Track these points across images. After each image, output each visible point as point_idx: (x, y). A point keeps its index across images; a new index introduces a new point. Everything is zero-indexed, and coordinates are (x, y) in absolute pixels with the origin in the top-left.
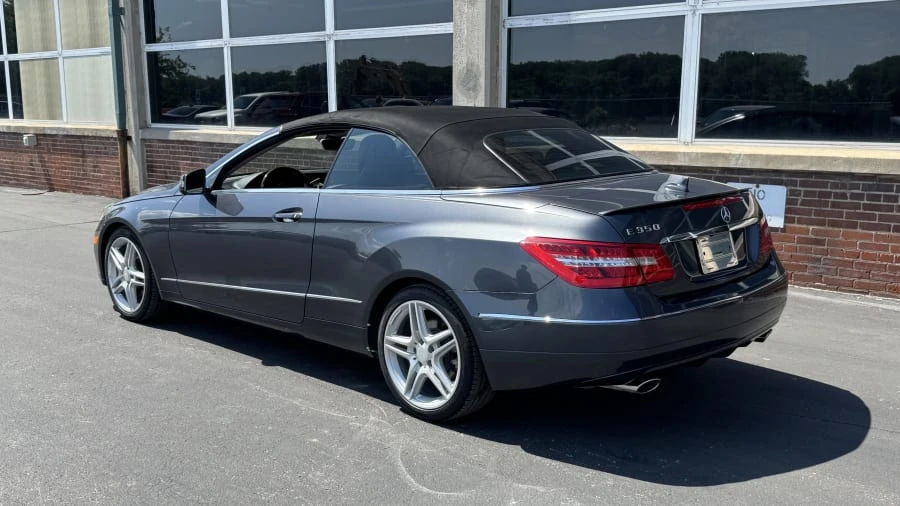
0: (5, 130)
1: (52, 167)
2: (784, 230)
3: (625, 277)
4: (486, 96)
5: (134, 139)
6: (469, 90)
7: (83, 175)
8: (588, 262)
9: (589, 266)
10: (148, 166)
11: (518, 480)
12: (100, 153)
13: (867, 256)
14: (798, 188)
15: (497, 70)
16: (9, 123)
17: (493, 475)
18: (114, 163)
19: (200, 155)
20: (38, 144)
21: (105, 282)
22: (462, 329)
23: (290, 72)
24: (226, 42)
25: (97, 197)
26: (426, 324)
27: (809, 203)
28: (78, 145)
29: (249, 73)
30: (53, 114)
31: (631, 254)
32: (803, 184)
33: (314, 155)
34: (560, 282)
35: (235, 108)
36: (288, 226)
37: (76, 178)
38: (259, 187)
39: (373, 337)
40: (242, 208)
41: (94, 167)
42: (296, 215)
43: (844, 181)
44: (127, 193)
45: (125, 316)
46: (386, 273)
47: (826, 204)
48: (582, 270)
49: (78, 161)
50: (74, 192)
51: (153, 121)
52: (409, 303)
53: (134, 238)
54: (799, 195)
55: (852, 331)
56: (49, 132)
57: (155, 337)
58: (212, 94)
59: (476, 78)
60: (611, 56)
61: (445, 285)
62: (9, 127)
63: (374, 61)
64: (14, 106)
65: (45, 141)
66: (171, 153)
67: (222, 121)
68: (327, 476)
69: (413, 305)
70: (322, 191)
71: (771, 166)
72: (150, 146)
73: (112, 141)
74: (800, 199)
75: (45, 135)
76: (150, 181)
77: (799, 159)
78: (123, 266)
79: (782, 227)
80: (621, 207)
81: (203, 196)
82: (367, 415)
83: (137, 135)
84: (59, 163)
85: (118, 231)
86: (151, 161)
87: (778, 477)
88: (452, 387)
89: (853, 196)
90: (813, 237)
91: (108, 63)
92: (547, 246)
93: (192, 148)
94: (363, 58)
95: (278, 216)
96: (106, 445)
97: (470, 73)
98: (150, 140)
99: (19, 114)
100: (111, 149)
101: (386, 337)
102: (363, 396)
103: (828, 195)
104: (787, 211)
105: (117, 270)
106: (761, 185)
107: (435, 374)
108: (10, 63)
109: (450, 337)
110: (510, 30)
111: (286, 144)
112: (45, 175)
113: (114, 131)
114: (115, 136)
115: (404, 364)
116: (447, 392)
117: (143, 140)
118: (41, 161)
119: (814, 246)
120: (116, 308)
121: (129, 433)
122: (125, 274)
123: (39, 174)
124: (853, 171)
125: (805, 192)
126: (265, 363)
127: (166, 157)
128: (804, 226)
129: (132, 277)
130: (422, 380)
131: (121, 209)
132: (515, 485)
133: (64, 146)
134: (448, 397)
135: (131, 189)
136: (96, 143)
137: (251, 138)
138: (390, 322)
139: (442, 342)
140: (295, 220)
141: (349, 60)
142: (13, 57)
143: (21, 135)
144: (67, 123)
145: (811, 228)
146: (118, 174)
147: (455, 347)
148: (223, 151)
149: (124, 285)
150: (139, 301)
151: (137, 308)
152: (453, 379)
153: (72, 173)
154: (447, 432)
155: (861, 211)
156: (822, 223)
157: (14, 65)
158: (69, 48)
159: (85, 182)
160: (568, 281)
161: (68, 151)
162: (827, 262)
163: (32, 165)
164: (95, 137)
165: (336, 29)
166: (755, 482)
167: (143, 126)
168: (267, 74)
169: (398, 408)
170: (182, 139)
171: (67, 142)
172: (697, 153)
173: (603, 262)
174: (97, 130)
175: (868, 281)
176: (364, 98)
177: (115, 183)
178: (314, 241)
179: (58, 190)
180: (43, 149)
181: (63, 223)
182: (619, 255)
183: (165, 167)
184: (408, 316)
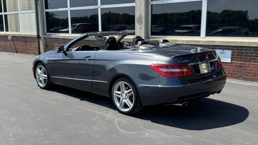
0: (3, 35)
1: (17, 46)
2: (231, 63)
3: (179, 74)
4: (145, 24)
5: (41, 38)
6: (140, 23)
7: (26, 48)
8: (168, 70)
9: (169, 71)
10: (46, 46)
11: (149, 129)
12: (31, 42)
13: (254, 71)
14: (235, 51)
15: (148, 17)
16: (4, 33)
17: (142, 128)
18: (35, 45)
19: (61, 42)
20: (13, 39)
21: (35, 78)
22: (135, 89)
23: (88, 17)
24: (69, 9)
25: (31, 55)
26: (125, 88)
27: (238, 55)
28: (25, 39)
29: (75, 17)
30: (17, 30)
31: (180, 68)
32: (236, 50)
33: (95, 42)
34: (161, 76)
35: (71, 28)
36: (87, 62)
37: (24, 49)
38: (79, 51)
39: (110, 92)
40: (74, 57)
41: (30, 46)
42: (89, 58)
43: (248, 49)
44: (40, 53)
45: (41, 88)
46: (114, 74)
47: (243, 55)
48: (166, 73)
49: (25, 44)
50: (24, 53)
51: (47, 32)
52: (120, 82)
53: (44, 65)
54: (235, 53)
55: (249, 91)
56: (16, 36)
57: (50, 93)
58: (64, 24)
59: (142, 19)
60: (188, 11)
61: (130, 77)
62: (4, 34)
63: (113, 13)
64: (6, 28)
65: (15, 38)
66: (52, 41)
67: (67, 32)
68: (98, 128)
69: (121, 83)
70: (97, 51)
71: (227, 45)
72: (47, 40)
73: (35, 38)
74: (235, 54)
75: (15, 36)
76: (46, 50)
77: (235, 42)
78: (41, 73)
79: (230, 62)
80: (178, 55)
81: (63, 53)
82: (109, 113)
83: (42, 36)
84: (20, 45)
85: (39, 64)
86: (47, 44)
87: (220, 128)
88: (132, 105)
89: (251, 53)
90: (239, 65)
91: (34, 15)
92: (157, 66)
93: (59, 40)
94: (110, 12)
95: (84, 58)
96: (38, 120)
97: (140, 18)
98: (46, 38)
99: (7, 30)
100: (35, 41)
101: (114, 92)
102: (108, 109)
103: (243, 53)
104: (232, 57)
105: (39, 74)
106: (224, 50)
107: (127, 102)
108: (5, 15)
109: (131, 91)
110: (152, 5)
111: (86, 39)
112: (15, 48)
113: (36, 35)
114: (36, 37)
115: (119, 99)
116: (131, 106)
117: (44, 38)
118: (14, 44)
119: (239, 68)
120: (39, 85)
121: (44, 117)
122: (41, 76)
123: (13, 48)
124: (250, 46)
125: (237, 52)
126: (81, 100)
127: (51, 43)
128: (237, 62)
129: (43, 76)
130: (124, 103)
131: (40, 57)
132: (148, 130)
133: (21, 40)
134: (131, 108)
135: (41, 52)
136: (30, 39)
137: (76, 37)
138: (115, 88)
139: (129, 93)
140: (89, 60)
141: (106, 13)
142: (5, 13)
143: (8, 36)
144: (21, 33)
145: (239, 62)
146: (37, 48)
147: (133, 94)
148: (68, 41)
149: (41, 79)
150: (45, 84)
151: (45, 85)
152: (132, 103)
153: (23, 48)
154: (131, 117)
155: (253, 57)
156: (242, 61)
157: (6, 16)
158: (22, 11)
159: (27, 50)
160: (163, 75)
161: (22, 41)
162: (243, 72)
163: (11, 45)
164: (30, 37)
165: (101, 5)
166: (213, 129)
167: (44, 34)
168: (80, 17)
169: (117, 111)
170: (56, 37)
171: (22, 38)
172: (206, 41)
173: (172, 70)
174: (30, 35)
175: (255, 78)
176: (110, 25)
177: (36, 51)
178: (94, 66)
179: (19, 53)
180: (14, 41)
181: (22, 62)
182: (177, 68)
183: (51, 46)
184: (120, 86)
